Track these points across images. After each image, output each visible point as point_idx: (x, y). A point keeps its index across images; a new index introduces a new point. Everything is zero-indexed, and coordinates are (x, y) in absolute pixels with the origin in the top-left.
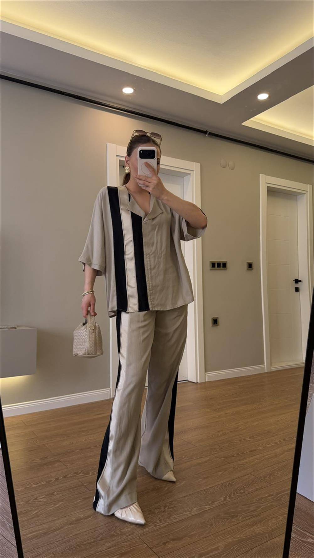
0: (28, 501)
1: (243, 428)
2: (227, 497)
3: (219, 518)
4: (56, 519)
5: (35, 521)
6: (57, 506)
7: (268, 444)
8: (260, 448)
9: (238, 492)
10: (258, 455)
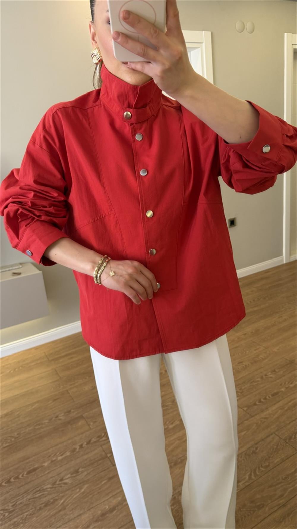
0: (54, 483)
1: (263, 357)
2: (253, 474)
3: (244, 510)
4: (82, 512)
5: (62, 516)
6: (83, 490)
7: (292, 383)
8: (283, 390)
9: (263, 465)
10: (281, 400)
